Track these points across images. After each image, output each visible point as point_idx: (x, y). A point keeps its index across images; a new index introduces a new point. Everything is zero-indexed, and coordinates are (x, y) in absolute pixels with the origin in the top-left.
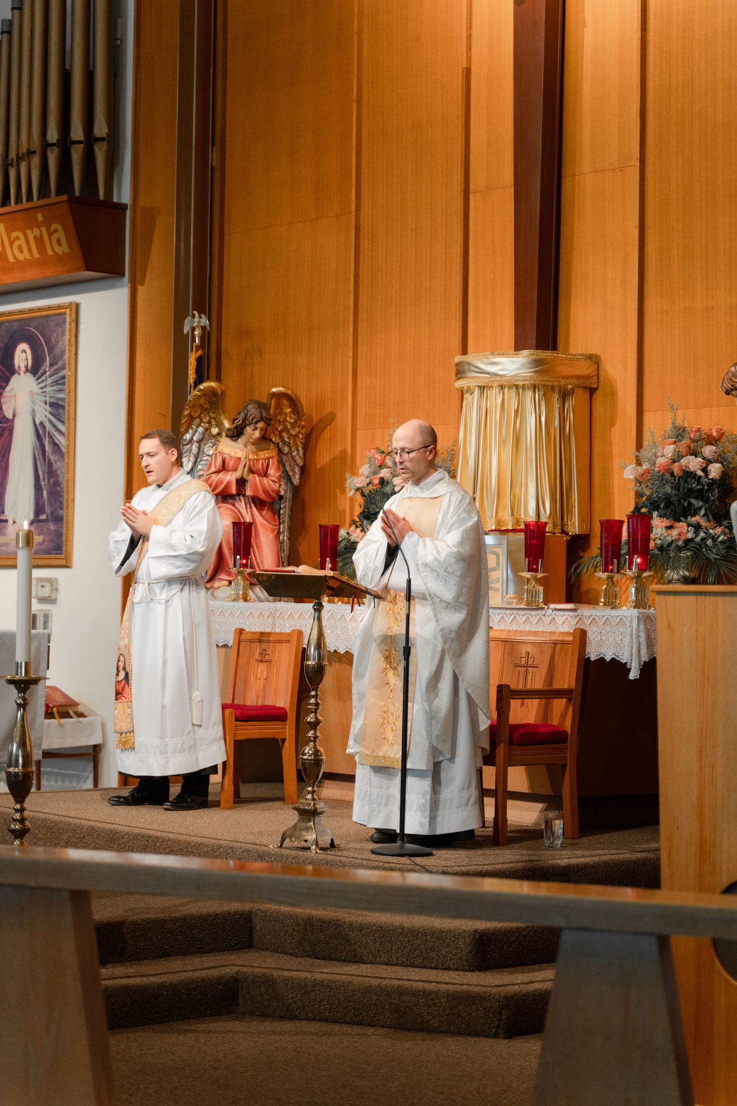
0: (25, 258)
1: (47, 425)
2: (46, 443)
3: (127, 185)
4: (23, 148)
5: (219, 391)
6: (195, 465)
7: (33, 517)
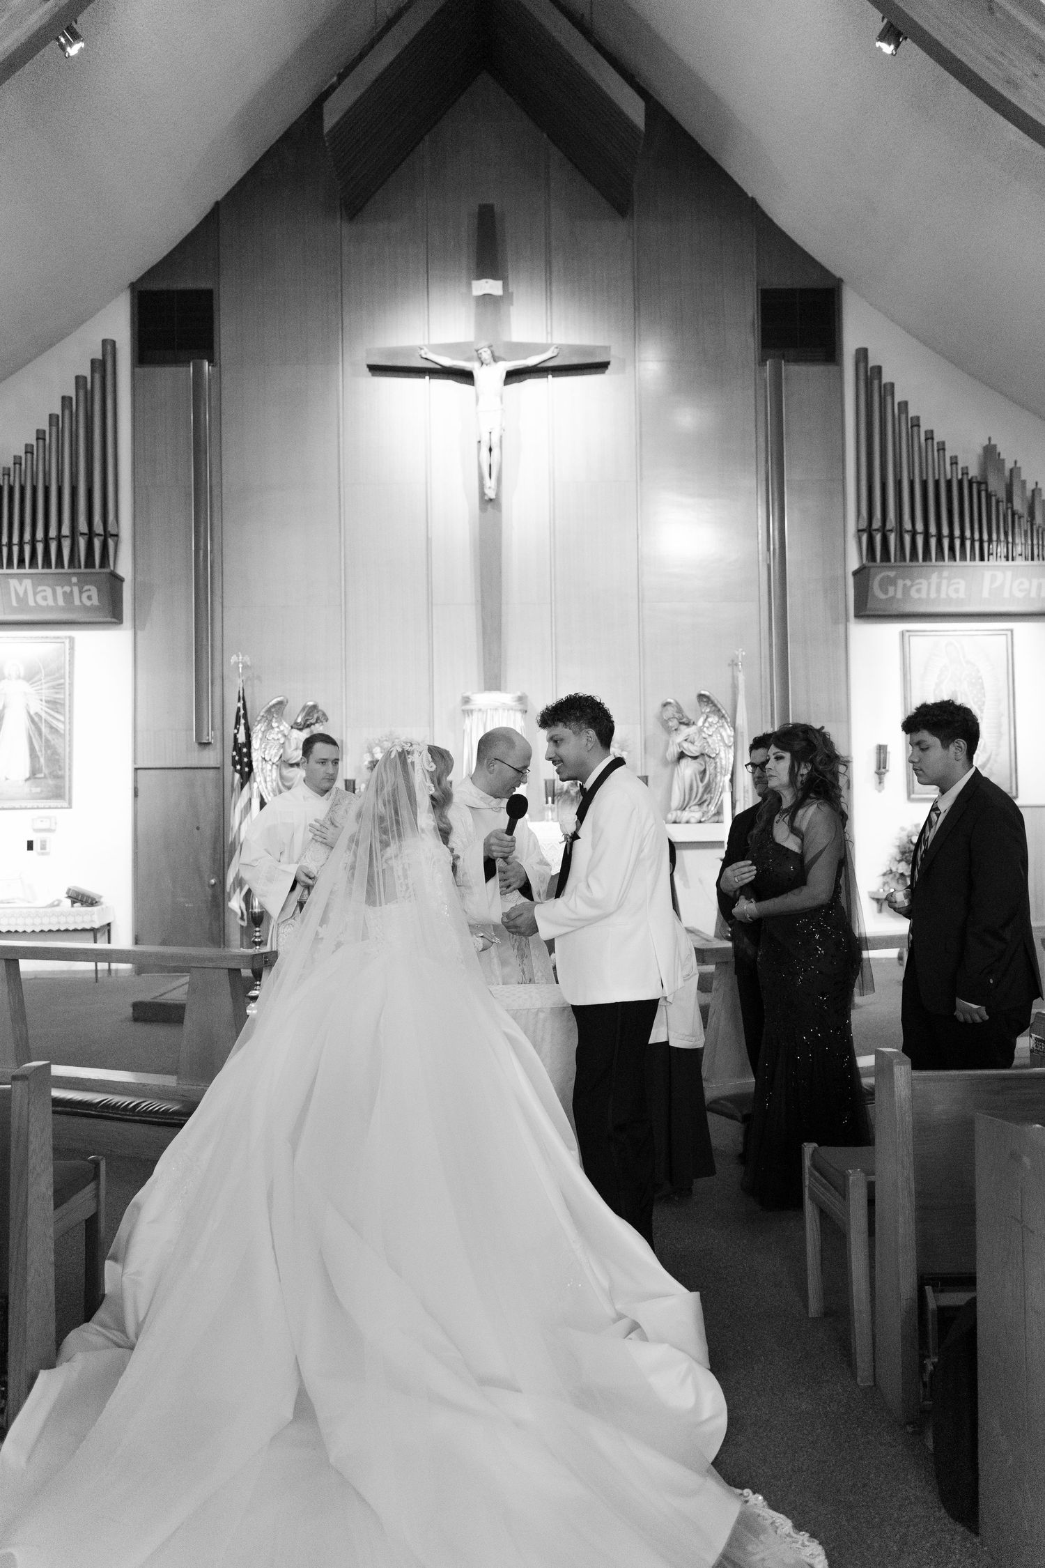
0: (48, 605)
1: (44, 715)
2: (44, 730)
3: (124, 566)
4: (53, 533)
5: (285, 701)
6: (261, 745)
7: (28, 775)
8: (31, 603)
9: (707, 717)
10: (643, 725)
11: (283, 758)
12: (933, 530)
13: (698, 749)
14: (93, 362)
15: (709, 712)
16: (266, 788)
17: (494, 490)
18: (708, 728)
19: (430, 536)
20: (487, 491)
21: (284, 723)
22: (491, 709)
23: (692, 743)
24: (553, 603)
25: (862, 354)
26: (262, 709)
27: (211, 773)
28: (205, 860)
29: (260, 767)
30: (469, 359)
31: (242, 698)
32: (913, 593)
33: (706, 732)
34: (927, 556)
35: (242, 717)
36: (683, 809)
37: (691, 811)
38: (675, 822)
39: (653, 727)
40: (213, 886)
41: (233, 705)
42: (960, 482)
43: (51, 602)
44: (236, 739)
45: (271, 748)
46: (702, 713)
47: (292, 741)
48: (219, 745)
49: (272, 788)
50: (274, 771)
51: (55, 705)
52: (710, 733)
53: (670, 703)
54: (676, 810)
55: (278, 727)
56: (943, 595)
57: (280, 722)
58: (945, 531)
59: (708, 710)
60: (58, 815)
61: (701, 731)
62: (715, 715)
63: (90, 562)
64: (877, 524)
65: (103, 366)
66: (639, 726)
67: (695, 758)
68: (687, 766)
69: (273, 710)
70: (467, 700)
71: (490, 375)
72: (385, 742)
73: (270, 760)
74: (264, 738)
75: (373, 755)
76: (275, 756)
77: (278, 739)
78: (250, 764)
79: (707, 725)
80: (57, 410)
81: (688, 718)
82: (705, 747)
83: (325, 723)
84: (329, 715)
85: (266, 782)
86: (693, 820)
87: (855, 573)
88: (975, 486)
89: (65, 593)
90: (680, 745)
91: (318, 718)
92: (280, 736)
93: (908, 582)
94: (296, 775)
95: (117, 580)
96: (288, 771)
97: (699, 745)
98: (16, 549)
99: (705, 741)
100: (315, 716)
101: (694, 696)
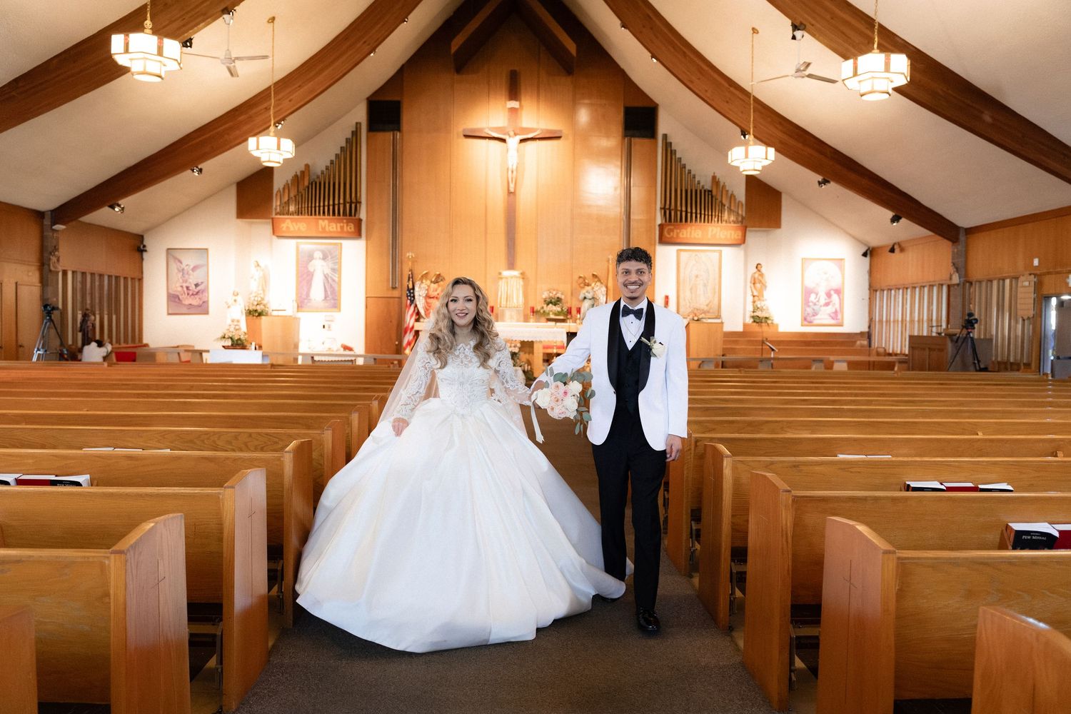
0: (333, 230)
1: (330, 275)
2: (329, 279)
3: (363, 214)
4: (336, 202)
7: (323, 298)
8: (327, 229)
9: (596, 283)
11: (427, 295)
12: (689, 210)
13: (591, 296)
14: (353, 132)
17: (513, 189)
18: (596, 287)
19: (487, 205)
20: (510, 189)
22: (510, 277)
23: (589, 293)
24: (536, 234)
25: (665, 136)
27: (396, 299)
28: (394, 336)
30: (505, 134)
31: (411, 270)
32: (681, 236)
33: (595, 289)
34: (686, 221)
35: (411, 277)
39: (575, 285)
40: (396, 345)
41: (406, 273)
42: (701, 191)
43: (335, 229)
44: (408, 287)
46: (594, 282)
47: (431, 288)
48: (400, 289)
51: (333, 270)
52: (597, 290)
53: (581, 276)
56: (692, 236)
57: (426, 280)
58: (694, 211)
59: (596, 280)
60: (336, 315)
61: (593, 288)
62: (599, 282)
63: (350, 215)
64: (667, 207)
65: (356, 133)
66: (569, 286)
67: (590, 299)
68: (587, 302)
70: (500, 274)
71: (513, 142)
74: (420, 287)
78: (414, 297)
80: (339, 152)
81: (588, 284)
82: (594, 295)
87: (659, 225)
88: (707, 193)
89: (341, 227)
90: (584, 294)
93: (678, 231)
95: (360, 220)
96: (429, 300)
97: (592, 294)
98: (322, 208)
99: (595, 292)
100: (440, 279)
101: (591, 274)
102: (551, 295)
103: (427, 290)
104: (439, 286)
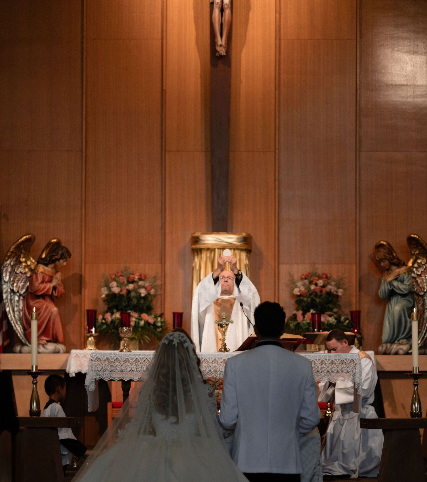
5: (33, 239)
6: (10, 278)
9: (417, 259)
10: (358, 265)
11: (29, 290)
13: (407, 287)
15: (419, 253)
16: (14, 317)
17: (224, 48)
18: (417, 268)
19: (164, 88)
20: (218, 49)
21: (32, 259)
22: (218, 249)
23: (402, 282)
24: (277, 151)
26: (14, 244)
29: (9, 298)
33: (416, 272)
36: (392, 341)
37: (400, 344)
38: (385, 353)
45: (18, 281)
46: (412, 255)
47: (39, 275)
49: (19, 317)
50: (21, 302)
52: (419, 273)
53: (382, 245)
54: (386, 343)
55: (26, 262)
57: (27, 257)
59: (417, 252)
61: (410, 271)
62: (424, 256)
66: (354, 266)
67: (404, 296)
68: (397, 303)
69: (22, 246)
70: (196, 240)
72: (121, 278)
73: (18, 292)
74: (13, 273)
75: (109, 289)
76: (23, 288)
77: (25, 273)
79: (416, 265)
81: (398, 259)
82: (414, 285)
83: (68, 259)
84: (71, 250)
85: (13, 311)
86: (401, 352)
90: (390, 283)
91: (62, 255)
92: (27, 270)
94: (43, 306)
96: (34, 302)
97: (408, 284)
99: (414, 280)
100: (60, 252)
101: (404, 239)
102: (313, 287)
103: (30, 279)
104: (56, 270)
